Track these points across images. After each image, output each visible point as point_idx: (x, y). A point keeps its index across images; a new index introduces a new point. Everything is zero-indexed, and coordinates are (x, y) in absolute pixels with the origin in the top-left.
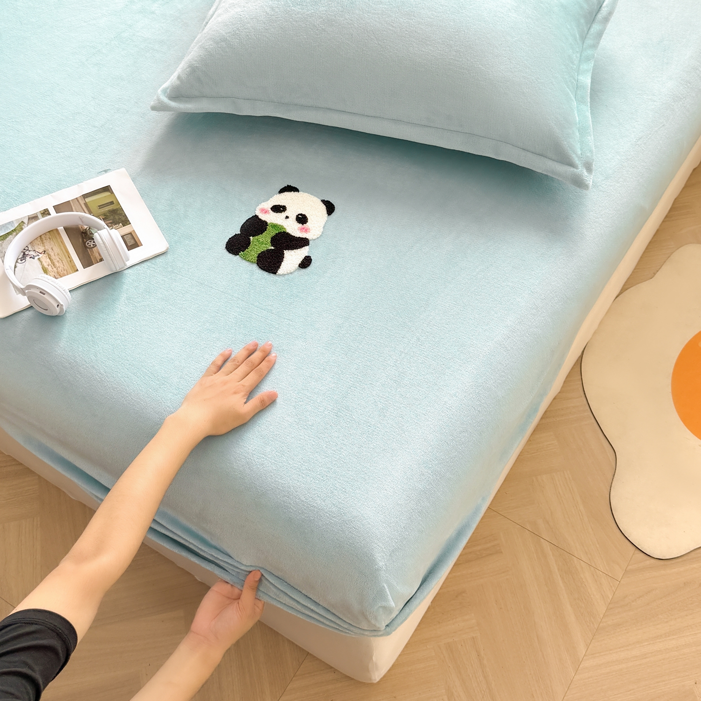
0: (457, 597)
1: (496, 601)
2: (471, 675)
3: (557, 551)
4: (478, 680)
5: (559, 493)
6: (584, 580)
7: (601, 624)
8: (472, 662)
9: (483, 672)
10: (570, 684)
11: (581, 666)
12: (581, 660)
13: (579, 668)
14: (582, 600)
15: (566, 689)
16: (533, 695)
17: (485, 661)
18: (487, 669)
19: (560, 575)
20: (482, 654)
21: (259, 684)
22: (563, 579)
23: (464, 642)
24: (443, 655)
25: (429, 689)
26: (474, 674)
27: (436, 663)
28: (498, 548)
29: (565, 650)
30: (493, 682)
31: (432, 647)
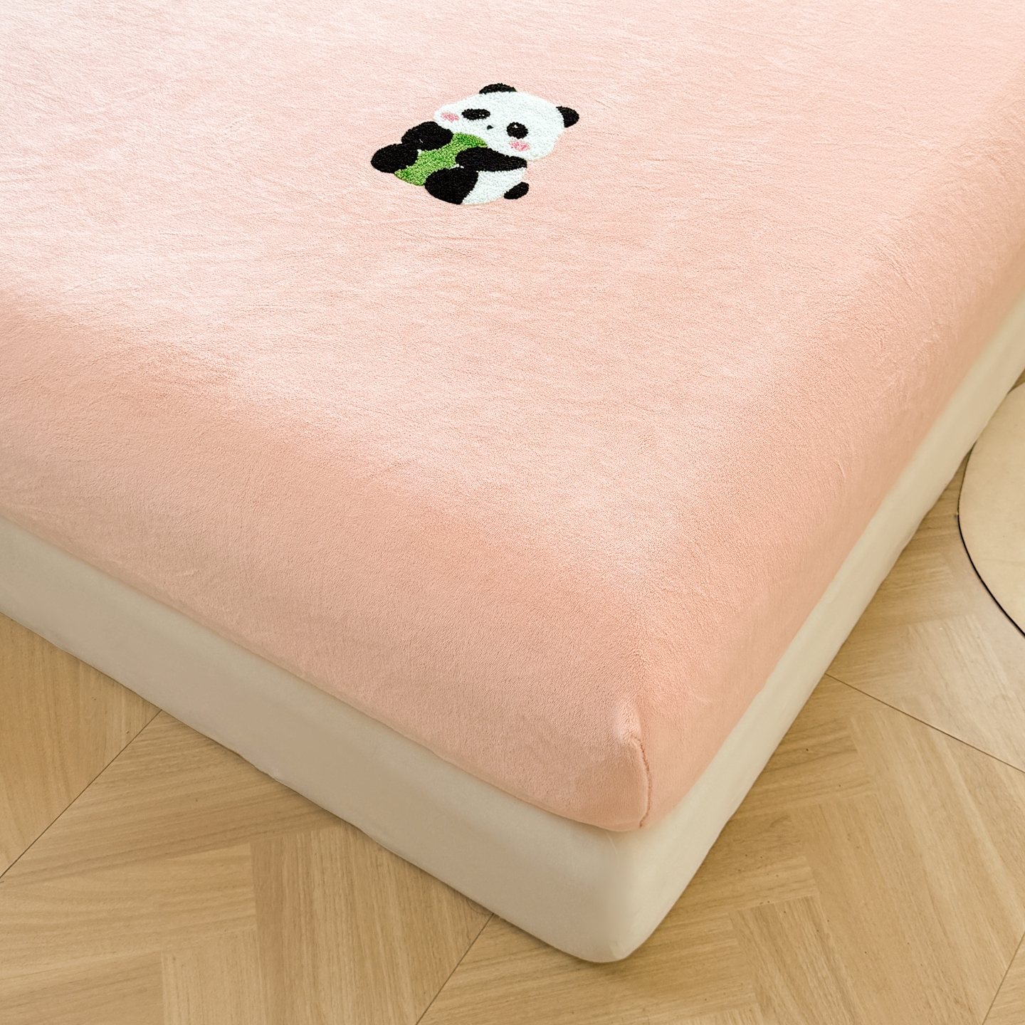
0: (772, 826)
1: (849, 835)
2: (805, 967)
3: (961, 748)
4: (819, 975)
5: (959, 652)
6: (1015, 799)
8: (807, 943)
9: (828, 959)
10: (1001, 985)
11: (1019, 952)
12: (1020, 939)
13: (1016, 956)
14: (1015, 833)
15: (994, 994)
16: (928, 1003)
17: (832, 942)
18: (837, 956)
19: (970, 791)
20: (826, 930)
21: (389, 978)
22: (975, 797)
23: (790, 906)
24: (749, 928)
25: (723, 991)
26: (811, 963)
27: (736, 943)
28: (848, 744)
29: (988, 923)
30: (849, 980)
31: (727, 914)
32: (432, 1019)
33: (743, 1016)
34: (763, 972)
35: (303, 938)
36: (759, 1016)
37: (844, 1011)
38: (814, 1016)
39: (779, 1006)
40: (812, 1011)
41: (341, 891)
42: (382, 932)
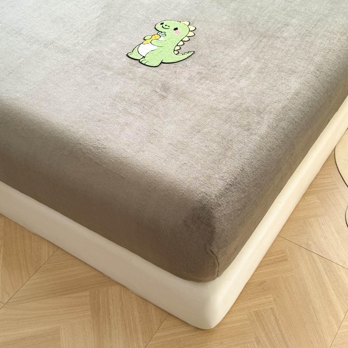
0: (260, 284)
1: (286, 287)
2: (271, 330)
3: (323, 259)
4: (276, 333)
5: (322, 228)
8: (272, 322)
9: (279, 328)
10: (336, 335)
12: (341, 322)
15: (333, 339)
16: (312, 342)
17: (280, 322)
18: (282, 326)
19: (326, 273)
20: (278, 318)
21: (135, 334)
22: (327, 275)
23: (266, 311)
24: (253, 318)
25: (245, 338)
26: (273, 329)
27: (249, 322)
28: (285, 258)
29: (331, 316)
30: (286, 334)
31: (246, 313)
33: (251, 346)
34: (257, 332)
35: (107, 322)
36: (256, 346)
37: (284, 345)
38: (274, 346)
39: (263, 342)
40: (273, 344)
41: (119, 307)
42: (132, 319)
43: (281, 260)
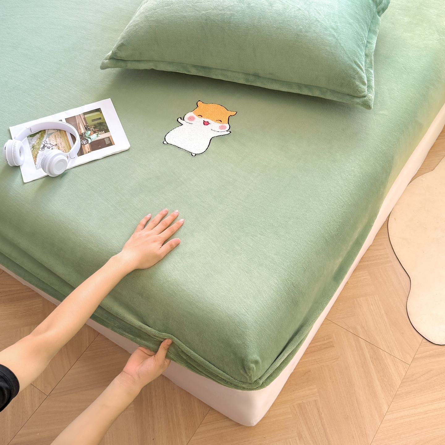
0: (305, 374)
1: (330, 377)
2: (314, 424)
3: (370, 346)
4: (318, 427)
5: (371, 309)
6: (387, 364)
7: (398, 392)
8: (315, 416)
9: (321, 422)
10: (378, 430)
11: (384, 419)
12: (385, 414)
14: (386, 376)
15: (375, 434)
16: (353, 437)
17: (323, 415)
18: (324, 420)
19: (372, 361)
20: (321, 411)
21: (178, 429)
22: (373, 363)
23: (310, 403)
24: (296, 411)
25: (287, 433)
26: (316, 423)
27: (292, 416)
28: (332, 344)
29: (374, 409)
30: (328, 429)
31: (289, 406)
32: (192, 443)
33: (293, 441)
34: (300, 426)
35: (150, 415)
36: (298, 441)
37: (326, 440)
38: (316, 441)
39: (305, 438)
40: (315, 439)
41: (162, 399)
42: (175, 413)
43: (327, 346)
